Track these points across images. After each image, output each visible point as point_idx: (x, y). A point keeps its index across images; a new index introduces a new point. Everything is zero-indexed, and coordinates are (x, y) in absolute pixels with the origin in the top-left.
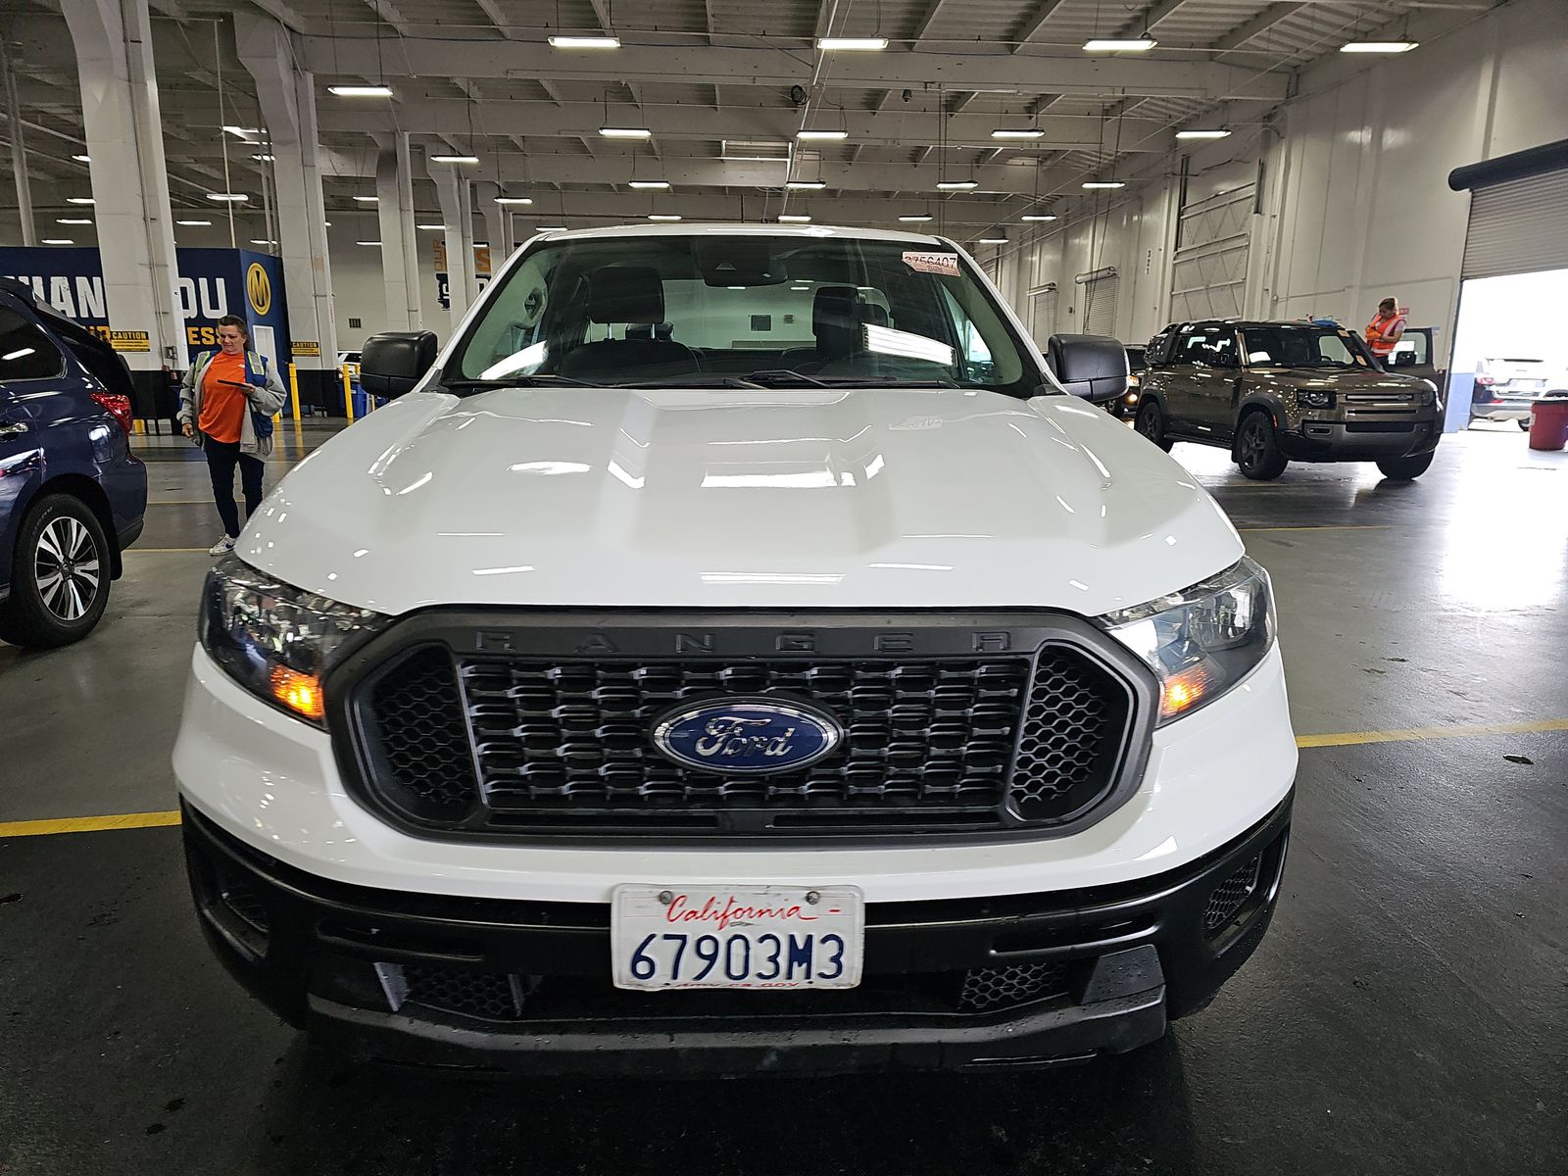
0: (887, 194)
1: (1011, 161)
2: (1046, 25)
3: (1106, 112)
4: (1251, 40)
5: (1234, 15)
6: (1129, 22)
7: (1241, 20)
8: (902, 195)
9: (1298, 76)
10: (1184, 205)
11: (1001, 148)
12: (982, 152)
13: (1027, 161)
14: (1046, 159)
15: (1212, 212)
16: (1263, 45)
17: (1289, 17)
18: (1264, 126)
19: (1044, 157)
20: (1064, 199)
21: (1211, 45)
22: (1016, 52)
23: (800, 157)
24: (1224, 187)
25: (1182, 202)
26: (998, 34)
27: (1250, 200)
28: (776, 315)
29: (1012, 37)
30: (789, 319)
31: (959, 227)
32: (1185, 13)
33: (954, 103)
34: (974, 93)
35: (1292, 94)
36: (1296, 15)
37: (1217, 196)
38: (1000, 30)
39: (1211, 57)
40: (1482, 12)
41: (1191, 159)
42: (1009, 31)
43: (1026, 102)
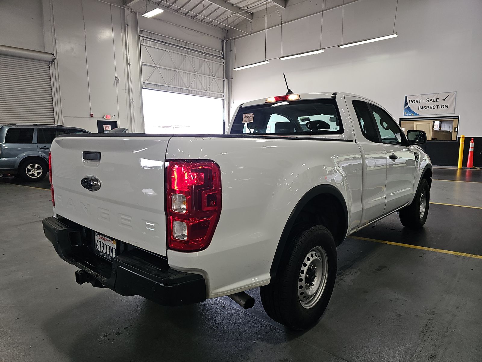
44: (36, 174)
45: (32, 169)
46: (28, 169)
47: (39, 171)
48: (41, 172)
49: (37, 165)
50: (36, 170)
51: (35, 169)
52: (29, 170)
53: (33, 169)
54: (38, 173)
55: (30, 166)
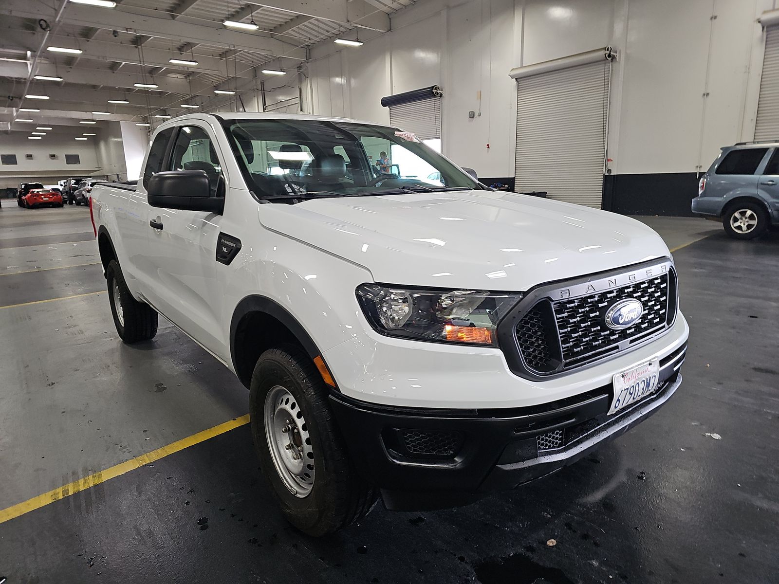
0: (94, 87)
1: (169, 75)
2: (193, 8)
3: (220, 55)
4: (290, 31)
5: (282, 18)
6: (234, 13)
7: (285, 21)
8: (104, 88)
9: (310, 50)
10: (265, 105)
11: (165, 68)
12: (153, 69)
13: (179, 76)
14: (189, 76)
15: (280, 109)
16: (293, 33)
17: (306, 23)
18: (298, 71)
19: (189, 74)
20: (199, 97)
21: (271, 30)
22: (176, 19)
23: (39, 61)
24: (282, 98)
25: (264, 104)
26: (165, 8)
27: (297, 105)
28: (20, 154)
29: (172, 10)
30: (29, 157)
31: (139, 108)
32: (261, 14)
33: (137, 41)
34: (151, 37)
35: (308, 58)
36: (309, 22)
37: (281, 102)
38: (166, 6)
39: (272, 36)
40: (383, 33)
41: (265, 83)
42: (171, 7)
43: (179, 44)
44: (744, 228)
45: (741, 219)
46: (735, 217)
47: (751, 222)
48: (753, 225)
49: (749, 212)
50: (747, 220)
51: (746, 218)
52: (736, 220)
53: (744, 219)
54: (749, 227)
55: (740, 213)
